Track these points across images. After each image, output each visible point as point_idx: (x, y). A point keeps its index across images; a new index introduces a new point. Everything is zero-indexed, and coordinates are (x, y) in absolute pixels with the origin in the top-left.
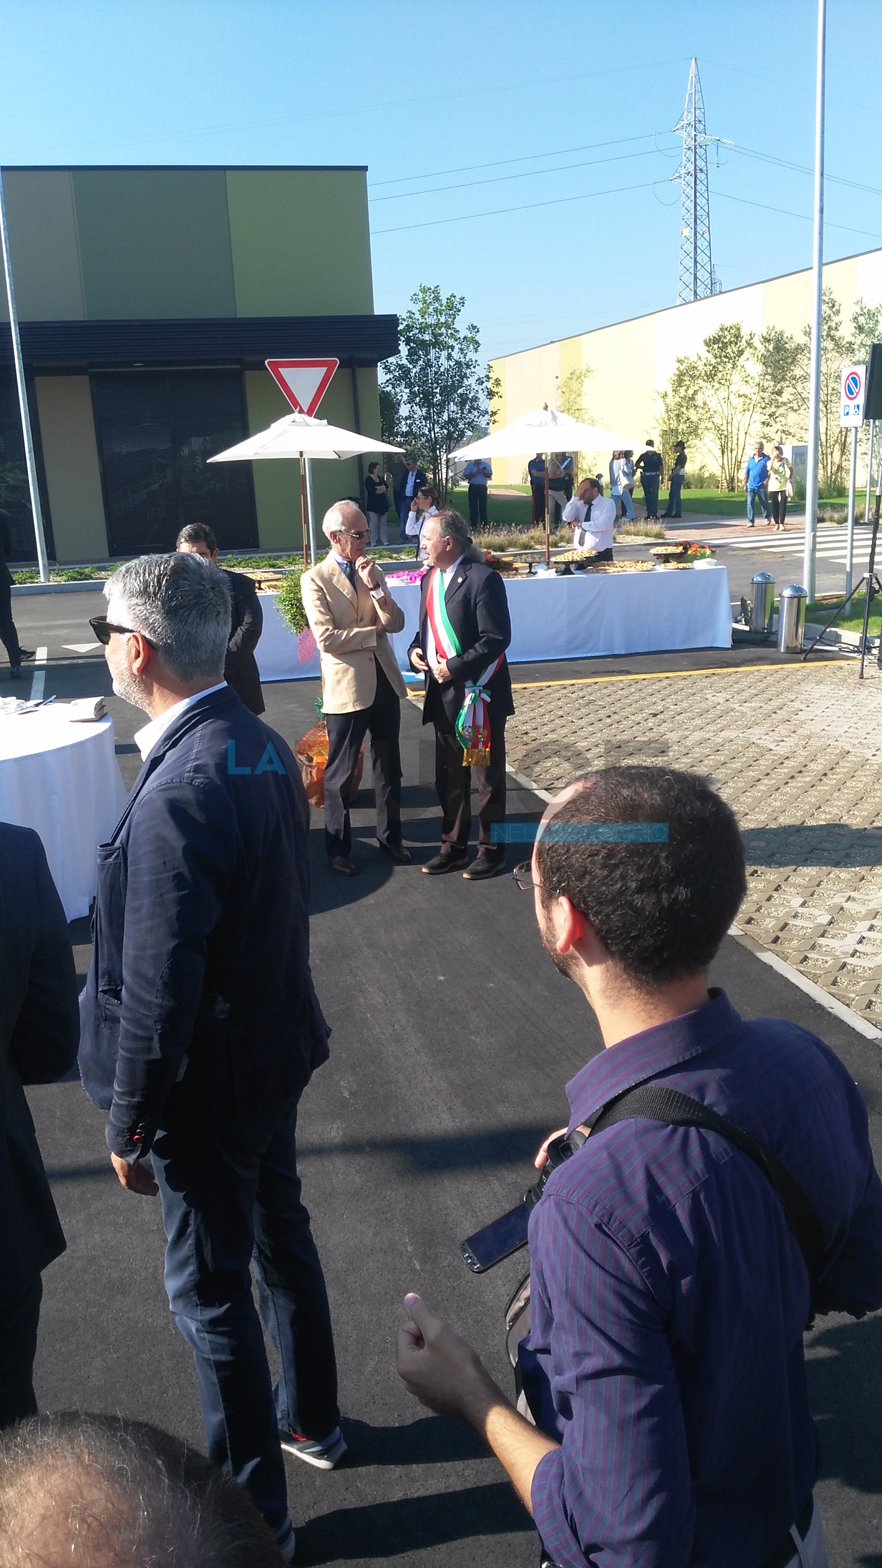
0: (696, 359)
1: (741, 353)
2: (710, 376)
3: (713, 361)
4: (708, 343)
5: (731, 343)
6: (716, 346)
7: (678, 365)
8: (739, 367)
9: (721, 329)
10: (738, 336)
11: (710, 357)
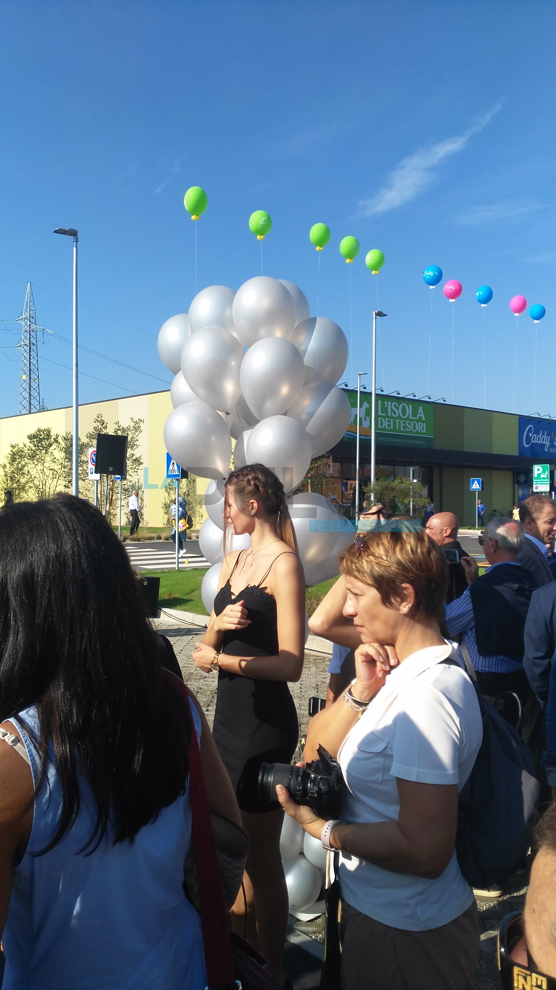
0: (23, 446)
1: (50, 445)
2: (32, 457)
3: (34, 448)
4: (31, 437)
5: (44, 439)
6: (35, 440)
7: (11, 449)
8: (49, 453)
9: (39, 431)
10: (49, 436)
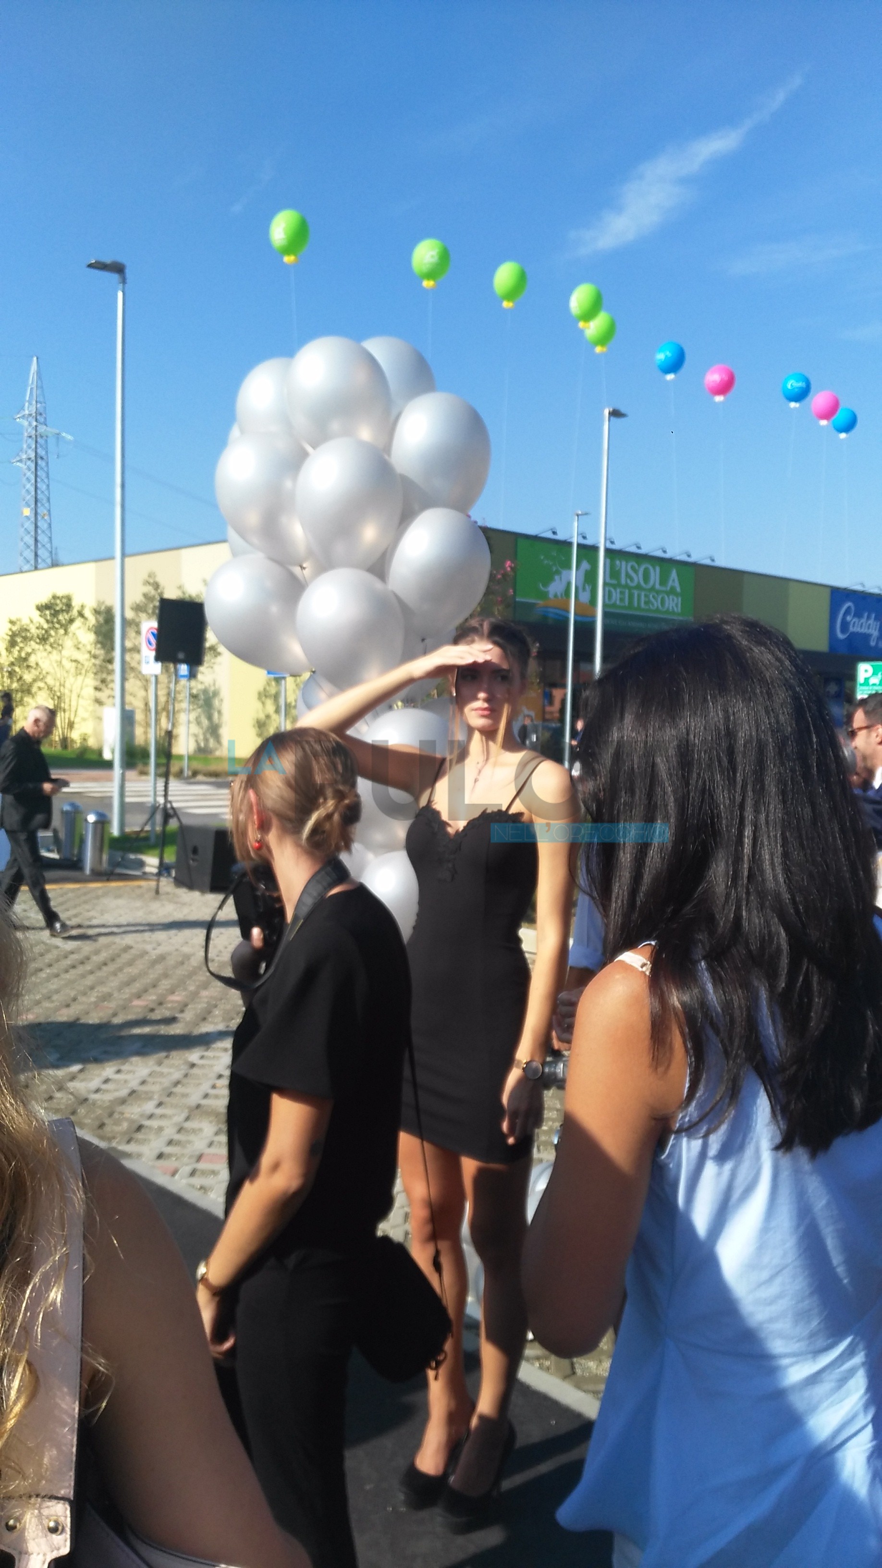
0: (28, 622)
1: (71, 621)
2: (43, 639)
3: (46, 626)
4: (41, 608)
5: (62, 611)
6: (48, 612)
8: (71, 635)
9: (54, 597)
10: (69, 606)
11: (42, 621)
